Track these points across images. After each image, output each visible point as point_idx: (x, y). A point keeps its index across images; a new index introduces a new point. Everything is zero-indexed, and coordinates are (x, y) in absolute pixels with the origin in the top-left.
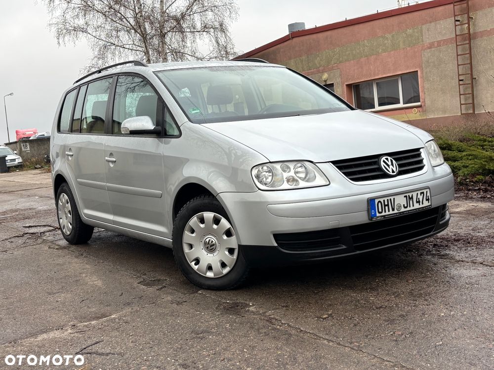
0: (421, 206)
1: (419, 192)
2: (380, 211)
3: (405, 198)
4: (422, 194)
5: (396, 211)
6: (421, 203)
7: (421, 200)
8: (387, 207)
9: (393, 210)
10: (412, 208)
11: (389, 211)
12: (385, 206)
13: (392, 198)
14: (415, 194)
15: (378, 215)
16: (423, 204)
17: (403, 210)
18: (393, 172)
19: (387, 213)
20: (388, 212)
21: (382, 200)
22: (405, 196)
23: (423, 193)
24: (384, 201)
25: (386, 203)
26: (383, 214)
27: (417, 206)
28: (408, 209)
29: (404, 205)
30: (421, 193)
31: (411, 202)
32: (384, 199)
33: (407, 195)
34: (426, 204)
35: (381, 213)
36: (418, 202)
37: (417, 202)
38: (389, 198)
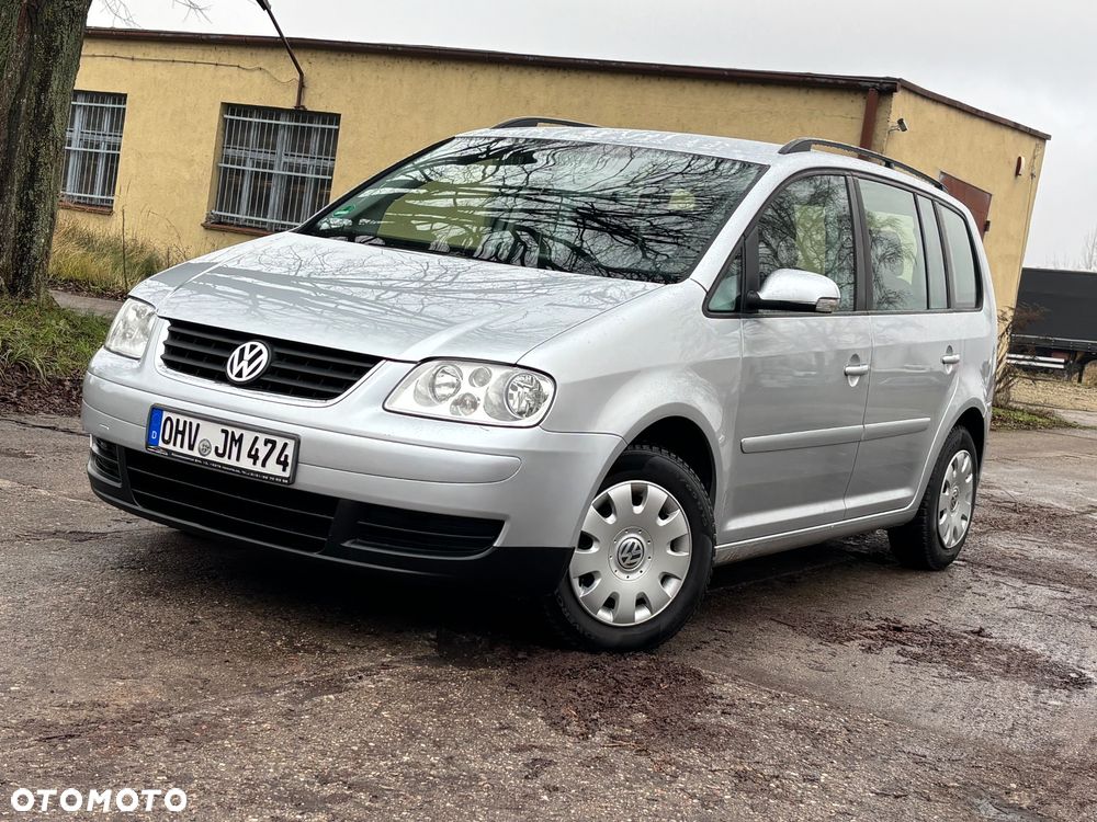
0: (258, 468)
1: (263, 438)
2: (167, 438)
3: (224, 435)
4: (270, 445)
5: (195, 453)
6: (259, 462)
7: (262, 455)
8: (179, 436)
9: (191, 447)
10: (233, 462)
11: (182, 446)
12: (178, 432)
13: (195, 422)
14: (248, 437)
15: (161, 444)
16: (264, 465)
17: (212, 457)
18: (239, 374)
19: (177, 449)
20: (179, 448)
21: (174, 417)
22: (223, 431)
23: (274, 443)
24: (178, 420)
25: (181, 428)
26: (170, 447)
27: (246, 463)
28: (224, 460)
29: (217, 448)
30: (267, 442)
31: (235, 450)
32: (179, 417)
33: (230, 429)
34: (273, 469)
35: (167, 442)
36: (255, 458)
37: (250, 456)
38: (188, 420)
